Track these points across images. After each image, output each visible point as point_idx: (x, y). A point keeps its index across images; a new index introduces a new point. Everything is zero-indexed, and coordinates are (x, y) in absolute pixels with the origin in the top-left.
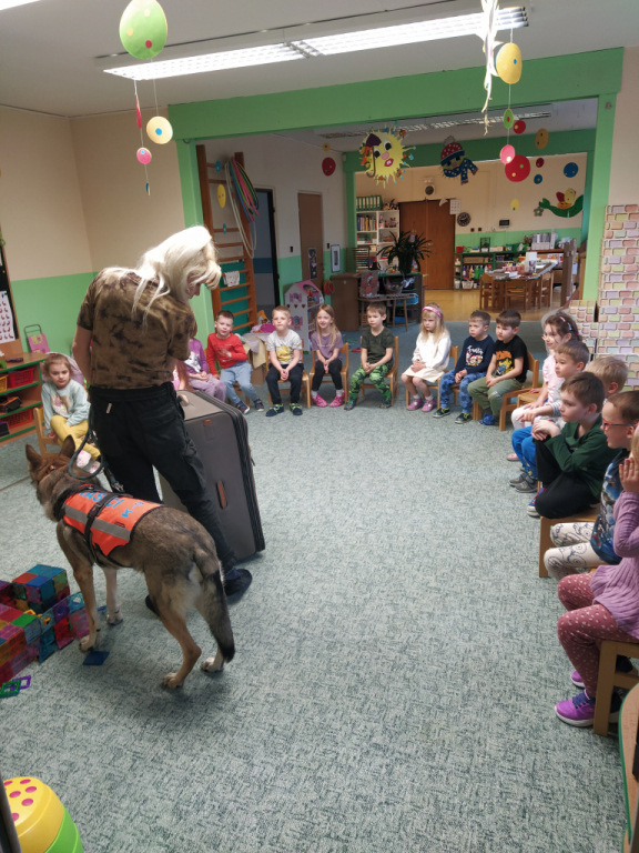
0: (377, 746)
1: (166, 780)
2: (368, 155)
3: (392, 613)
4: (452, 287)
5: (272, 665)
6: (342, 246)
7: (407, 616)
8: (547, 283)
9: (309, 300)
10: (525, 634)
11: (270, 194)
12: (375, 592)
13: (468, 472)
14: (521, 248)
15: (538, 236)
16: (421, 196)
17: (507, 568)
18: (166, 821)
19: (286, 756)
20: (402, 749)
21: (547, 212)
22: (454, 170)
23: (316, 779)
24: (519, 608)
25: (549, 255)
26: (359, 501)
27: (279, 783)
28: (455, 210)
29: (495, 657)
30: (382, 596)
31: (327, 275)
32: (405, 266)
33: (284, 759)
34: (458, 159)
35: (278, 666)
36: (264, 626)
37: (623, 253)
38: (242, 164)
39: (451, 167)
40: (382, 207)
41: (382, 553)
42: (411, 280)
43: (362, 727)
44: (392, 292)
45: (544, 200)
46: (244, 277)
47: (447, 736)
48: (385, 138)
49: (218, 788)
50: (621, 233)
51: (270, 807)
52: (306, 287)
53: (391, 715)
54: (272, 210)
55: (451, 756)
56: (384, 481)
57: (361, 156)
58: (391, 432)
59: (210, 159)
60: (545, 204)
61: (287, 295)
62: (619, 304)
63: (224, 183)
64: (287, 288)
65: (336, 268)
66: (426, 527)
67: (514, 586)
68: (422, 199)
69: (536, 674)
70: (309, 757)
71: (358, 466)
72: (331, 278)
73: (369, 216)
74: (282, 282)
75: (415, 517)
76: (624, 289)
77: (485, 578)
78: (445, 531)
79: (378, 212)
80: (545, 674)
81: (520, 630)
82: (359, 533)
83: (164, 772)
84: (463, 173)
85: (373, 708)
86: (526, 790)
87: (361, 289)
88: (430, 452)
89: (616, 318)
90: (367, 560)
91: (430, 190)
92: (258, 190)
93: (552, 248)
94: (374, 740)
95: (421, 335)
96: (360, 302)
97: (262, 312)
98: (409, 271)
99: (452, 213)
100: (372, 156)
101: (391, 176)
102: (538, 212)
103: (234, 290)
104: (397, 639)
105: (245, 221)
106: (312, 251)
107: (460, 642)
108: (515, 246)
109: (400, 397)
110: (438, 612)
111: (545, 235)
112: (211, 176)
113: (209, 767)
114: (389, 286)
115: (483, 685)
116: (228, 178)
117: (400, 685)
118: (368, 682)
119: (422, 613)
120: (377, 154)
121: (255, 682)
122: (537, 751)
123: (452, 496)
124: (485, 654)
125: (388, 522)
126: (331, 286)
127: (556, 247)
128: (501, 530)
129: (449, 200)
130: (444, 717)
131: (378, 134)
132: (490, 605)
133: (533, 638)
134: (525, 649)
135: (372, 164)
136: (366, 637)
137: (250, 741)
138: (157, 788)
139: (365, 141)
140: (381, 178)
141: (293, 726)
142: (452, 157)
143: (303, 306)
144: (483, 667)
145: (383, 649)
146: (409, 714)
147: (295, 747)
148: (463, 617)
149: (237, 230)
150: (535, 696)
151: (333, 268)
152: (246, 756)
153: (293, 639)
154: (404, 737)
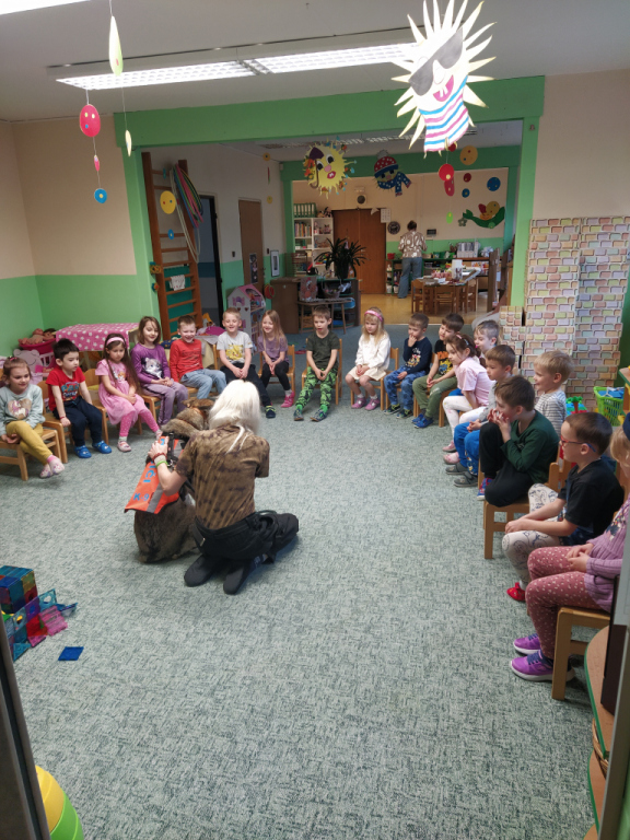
0: (351, 717)
1: (154, 762)
2: (311, 167)
3: (355, 597)
4: (384, 292)
5: (245, 651)
6: (281, 252)
7: (368, 599)
8: (472, 289)
9: (252, 303)
10: (476, 610)
11: (212, 200)
12: (337, 578)
13: (414, 466)
14: (447, 256)
15: (463, 245)
16: (352, 205)
17: (455, 552)
18: (158, 799)
19: (267, 732)
20: (374, 719)
21: (470, 222)
22: (389, 182)
23: (298, 751)
24: (469, 587)
25: (473, 263)
26: (314, 495)
27: (263, 757)
28: (386, 219)
29: (452, 632)
30: (344, 582)
31: (267, 279)
32: (342, 271)
33: (265, 735)
34: (392, 172)
35: (251, 651)
36: (234, 615)
37: (547, 263)
38: (186, 171)
39: (385, 180)
40: (316, 214)
41: (339, 543)
42: (348, 285)
43: (336, 701)
44: (330, 297)
45: (468, 211)
46: (189, 281)
47: (414, 705)
48: (328, 152)
49: (206, 765)
50: (545, 245)
51: (257, 779)
52: (248, 290)
53: (361, 689)
54: (214, 217)
55: (419, 722)
56: (337, 476)
57: (305, 168)
58: (339, 429)
59: (155, 166)
60: (468, 216)
61: (230, 298)
62: (544, 310)
63: (169, 189)
64: (230, 292)
65: (275, 273)
66: (379, 517)
67: (462, 567)
68: (354, 207)
69: (489, 645)
70: (289, 731)
71: (310, 463)
72: (272, 283)
73: (304, 223)
74: (225, 286)
75: (368, 508)
76: (548, 296)
77: (436, 561)
78: (397, 521)
79: (312, 219)
80: (496, 644)
81: (472, 607)
82: (317, 525)
83: (152, 755)
84: (397, 186)
85: (344, 684)
86: (488, 747)
87: (301, 293)
88: (376, 448)
89: (541, 322)
90: (327, 549)
91: (361, 200)
92: (202, 197)
93: (476, 256)
94: (347, 712)
95: (362, 337)
96: (300, 307)
97: (207, 315)
98: (346, 277)
99: (382, 221)
100: (314, 169)
101: (333, 188)
102: (462, 223)
103: (180, 293)
104: (361, 621)
105: (190, 227)
106: (252, 257)
107: (419, 620)
108: (442, 254)
109: (344, 397)
110: (397, 595)
111: (469, 244)
112: (156, 181)
113: (194, 747)
114: (327, 291)
115: (442, 657)
116: (173, 185)
117: (367, 661)
118: (338, 661)
119: (382, 596)
120: (320, 167)
121: (230, 667)
122: (495, 713)
123: (400, 488)
124: (441, 629)
125: (343, 514)
126: (272, 290)
127: (479, 255)
128: (448, 518)
129: (379, 209)
130: (410, 687)
131: (321, 148)
132: (443, 586)
133: (484, 612)
134: (477, 623)
135: (315, 176)
136: (332, 620)
137: (231, 720)
138: (146, 770)
139: (308, 153)
140: (324, 189)
141: (271, 705)
142: (386, 170)
143: (246, 309)
144: (440, 641)
145: (349, 630)
146: (377, 687)
147: (275, 723)
148: (420, 598)
149: (183, 235)
150: (489, 664)
151: (273, 273)
152: (229, 735)
153: (263, 625)
154: (374, 708)
